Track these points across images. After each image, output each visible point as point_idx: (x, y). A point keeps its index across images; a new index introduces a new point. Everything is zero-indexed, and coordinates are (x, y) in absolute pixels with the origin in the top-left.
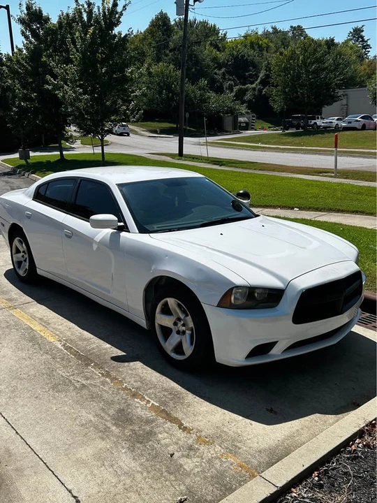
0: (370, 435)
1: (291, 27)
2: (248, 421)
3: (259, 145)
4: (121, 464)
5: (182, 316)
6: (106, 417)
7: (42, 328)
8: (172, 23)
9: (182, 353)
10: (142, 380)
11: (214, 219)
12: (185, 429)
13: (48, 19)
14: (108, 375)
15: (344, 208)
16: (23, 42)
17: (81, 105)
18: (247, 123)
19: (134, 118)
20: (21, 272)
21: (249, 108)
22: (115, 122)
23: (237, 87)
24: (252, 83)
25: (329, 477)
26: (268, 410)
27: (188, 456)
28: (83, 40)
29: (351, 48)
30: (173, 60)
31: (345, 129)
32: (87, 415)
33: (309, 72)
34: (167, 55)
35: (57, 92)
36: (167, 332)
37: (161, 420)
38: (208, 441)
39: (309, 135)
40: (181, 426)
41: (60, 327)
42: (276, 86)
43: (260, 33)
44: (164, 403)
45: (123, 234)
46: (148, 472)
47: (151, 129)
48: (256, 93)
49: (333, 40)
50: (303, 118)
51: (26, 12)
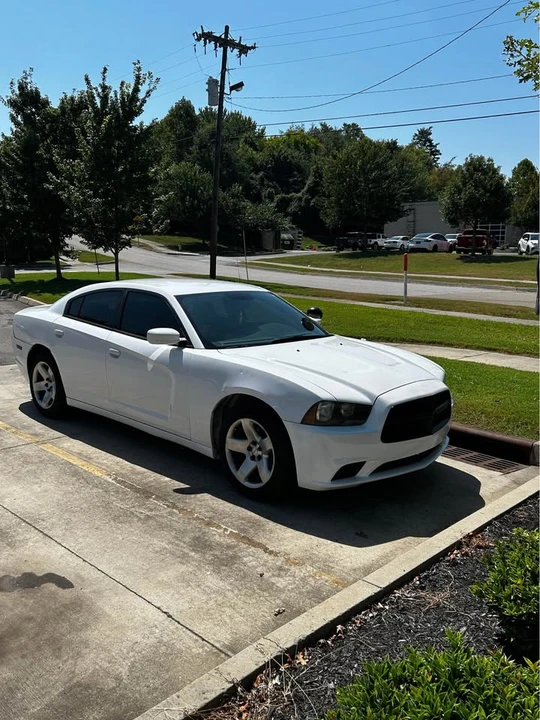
0: (468, 546)
1: (345, 125)
2: (337, 544)
3: (309, 267)
4: (208, 584)
5: (258, 439)
6: (182, 544)
7: (84, 463)
8: (197, 113)
9: (259, 480)
10: (214, 510)
11: (285, 336)
12: (271, 553)
13: (46, 103)
14: (174, 506)
15: (419, 339)
16: (12, 130)
17: (90, 211)
18: (292, 241)
19: (158, 228)
20: (44, 405)
21: (293, 222)
22: (133, 233)
23: (279, 196)
24: (297, 191)
25: (430, 581)
26: (357, 534)
27: (279, 576)
28: (97, 129)
29: (418, 153)
30: (198, 160)
31: (413, 250)
32: (160, 542)
33: (369, 180)
34: (190, 153)
35: (60, 193)
36: (239, 458)
37: (243, 546)
38: (299, 562)
39: (370, 257)
40: (266, 550)
41: (105, 461)
42: (329, 196)
43: (307, 130)
44: (244, 531)
45: (186, 350)
46: (240, 590)
47: (169, 244)
48: (303, 204)
49: (395, 143)
50: (361, 237)
51: (18, 92)
